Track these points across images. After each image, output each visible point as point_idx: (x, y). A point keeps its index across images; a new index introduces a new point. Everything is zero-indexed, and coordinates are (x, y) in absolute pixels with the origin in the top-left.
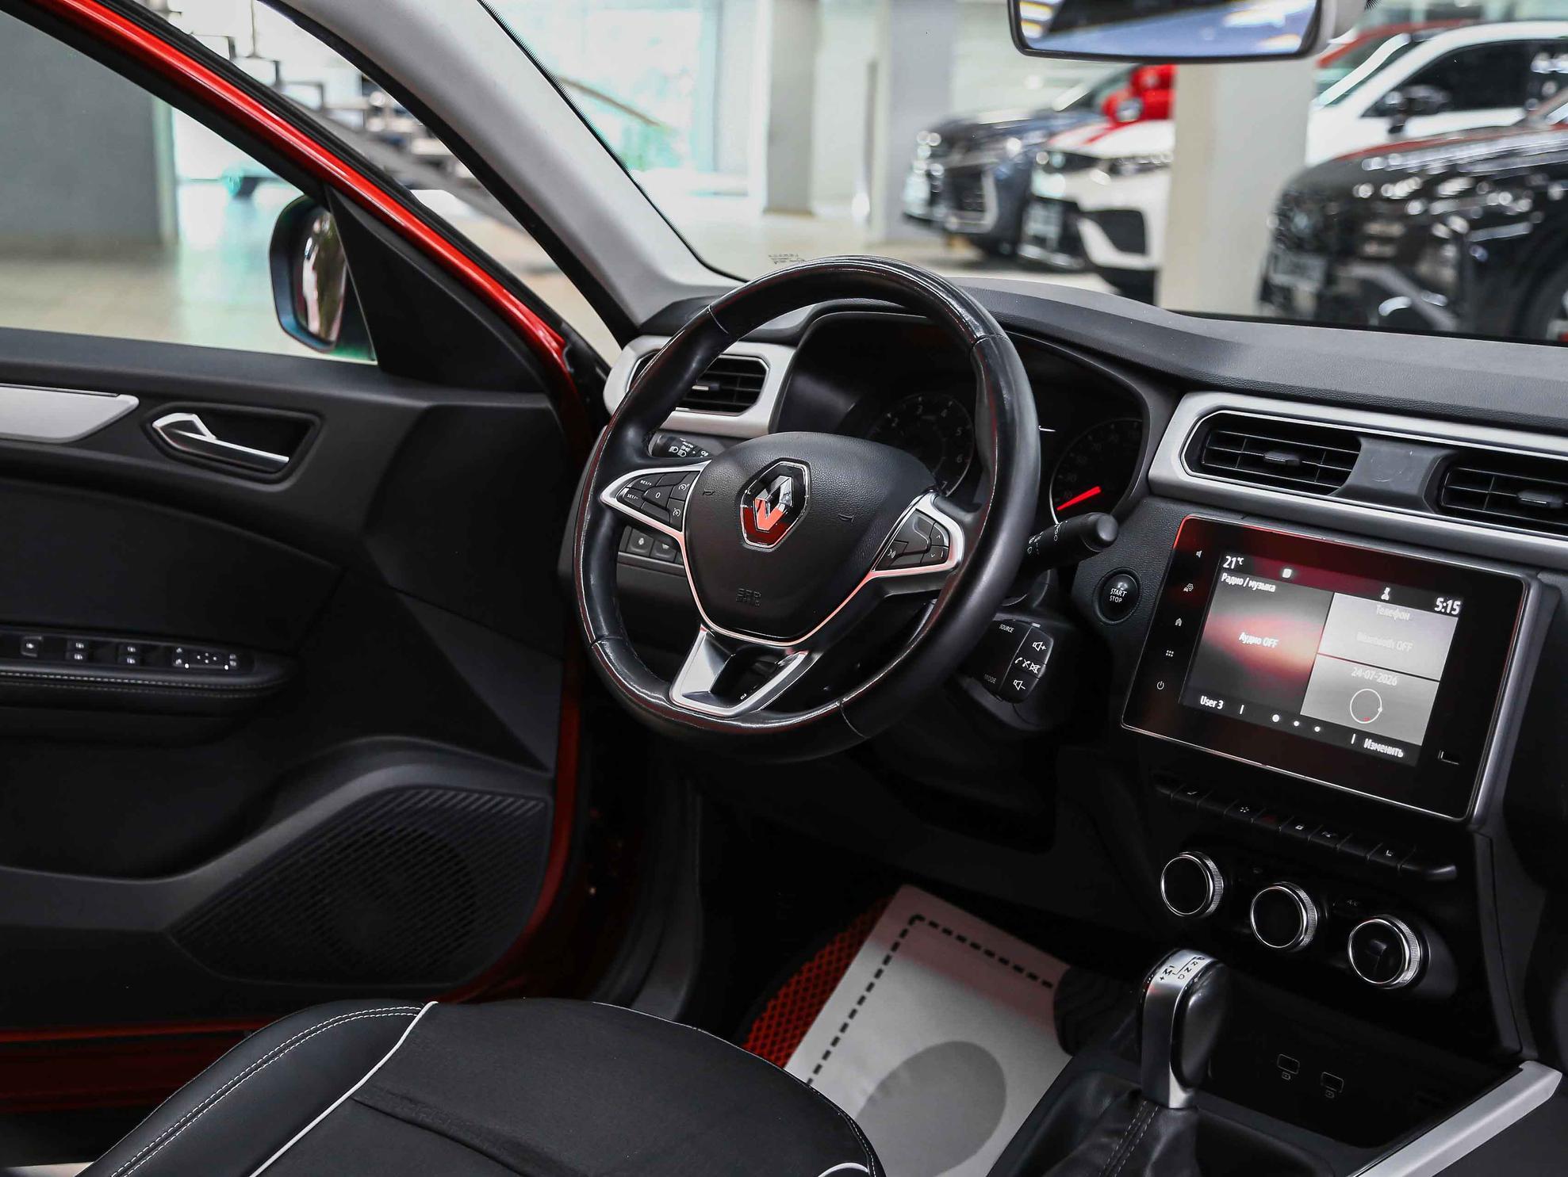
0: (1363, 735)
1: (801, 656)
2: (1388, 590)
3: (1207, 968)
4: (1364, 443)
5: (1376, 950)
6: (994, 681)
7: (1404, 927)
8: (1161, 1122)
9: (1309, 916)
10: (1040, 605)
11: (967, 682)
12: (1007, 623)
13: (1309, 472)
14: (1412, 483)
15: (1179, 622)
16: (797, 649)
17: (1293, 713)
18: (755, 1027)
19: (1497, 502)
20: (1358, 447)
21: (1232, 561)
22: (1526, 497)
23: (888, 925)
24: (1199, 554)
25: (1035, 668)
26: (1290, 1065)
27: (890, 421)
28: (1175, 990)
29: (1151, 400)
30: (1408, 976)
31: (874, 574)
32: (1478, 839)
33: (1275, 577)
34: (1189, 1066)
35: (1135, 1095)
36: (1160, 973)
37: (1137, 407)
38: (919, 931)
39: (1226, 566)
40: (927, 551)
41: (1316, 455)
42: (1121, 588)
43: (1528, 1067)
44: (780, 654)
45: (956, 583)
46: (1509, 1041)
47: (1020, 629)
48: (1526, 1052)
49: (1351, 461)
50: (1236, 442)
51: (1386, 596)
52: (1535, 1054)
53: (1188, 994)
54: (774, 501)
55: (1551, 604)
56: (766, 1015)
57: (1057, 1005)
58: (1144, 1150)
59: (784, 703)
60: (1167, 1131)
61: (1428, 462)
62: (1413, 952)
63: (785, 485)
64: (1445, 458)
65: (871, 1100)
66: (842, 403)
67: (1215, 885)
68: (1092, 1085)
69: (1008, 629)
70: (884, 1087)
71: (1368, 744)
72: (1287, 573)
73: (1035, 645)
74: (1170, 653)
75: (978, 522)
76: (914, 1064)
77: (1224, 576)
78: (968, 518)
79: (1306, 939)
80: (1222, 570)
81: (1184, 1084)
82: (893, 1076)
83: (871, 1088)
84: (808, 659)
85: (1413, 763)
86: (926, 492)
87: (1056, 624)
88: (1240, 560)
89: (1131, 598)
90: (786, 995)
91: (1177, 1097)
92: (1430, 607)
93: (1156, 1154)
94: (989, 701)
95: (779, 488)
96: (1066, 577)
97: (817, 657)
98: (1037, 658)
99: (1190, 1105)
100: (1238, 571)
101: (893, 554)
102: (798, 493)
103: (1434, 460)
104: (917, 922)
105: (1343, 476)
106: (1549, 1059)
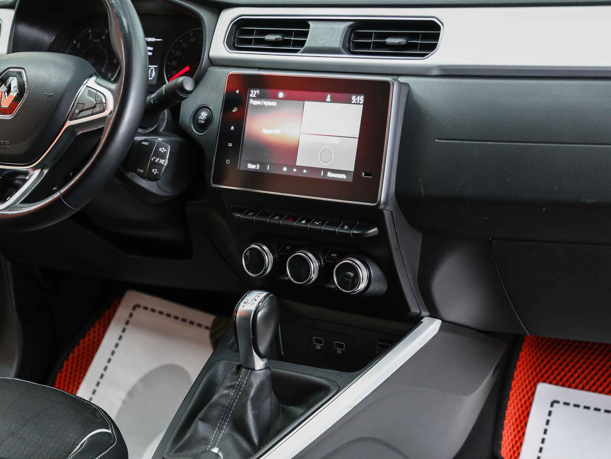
0: (326, 170)
1: (37, 172)
2: (329, 96)
3: (265, 297)
4: (310, 23)
5: (349, 277)
6: (142, 171)
7: (358, 262)
8: (253, 377)
9: (314, 265)
10: (164, 130)
11: (130, 175)
12: (145, 140)
13: (287, 43)
14: (336, 42)
15: (232, 128)
16: (35, 168)
17: (292, 163)
18: (58, 377)
19: (378, 46)
20: (308, 26)
21: (254, 93)
22: (389, 41)
23: (122, 312)
24: (237, 92)
25: (162, 161)
26: (320, 342)
27: (76, 44)
28: (249, 312)
29: (205, 15)
30: (362, 286)
31: (69, 123)
32: (385, 212)
33: (275, 98)
34: (262, 348)
35: (239, 367)
36: (242, 304)
37: (198, 21)
38: (139, 314)
39: (251, 96)
40: (95, 107)
41: (289, 33)
42: (204, 115)
43: (425, 320)
44: (26, 173)
45: (112, 121)
46: (415, 310)
47: (152, 144)
48: (424, 313)
49: (306, 34)
50: (251, 32)
51: (328, 99)
52: (428, 314)
53: (256, 312)
54: (9, 91)
55: (405, 91)
56: (64, 370)
58: (246, 393)
59: (30, 199)
60: (256, 381)
61: (342, 30)
62: (364, 273)
63: (14, 82)
64: (350, 26)
65: (124, 402)
66: (47, 38)
67: (269, 259)
68: (221, 367)
69: (146, 143)
70: (130, 394)
71: (330, 175)
72: (281, 95)
73: (160, 150)
74: (230, 145)
75: (119, 89)
76: (146, 380)
77: (252, 101)
78: (113, 86)
79: (314, 276)
80: (249, 98)
81: (261, 356)
82: (134, 388)
83: (123, 396)
84: (41, 173)
85: (351, 180)
86: (91, 76)
87: (173, 139)
88: (258, 91)
89: (209, 120)
90: (73, 358)
91: (259, 364)
92: (349, 101)
93: (251, 394)
94: (144, 183)
95: (10, 84)
96: (176, 112)
97: (46, 171)
98: (163, 156)
99: (267, 367)
100: (258, 97)
101: (77, 111)
102: (21, 88)
103: (345, 29)
104: (137, 309)
105: (302, 43)
106: (434, 314)
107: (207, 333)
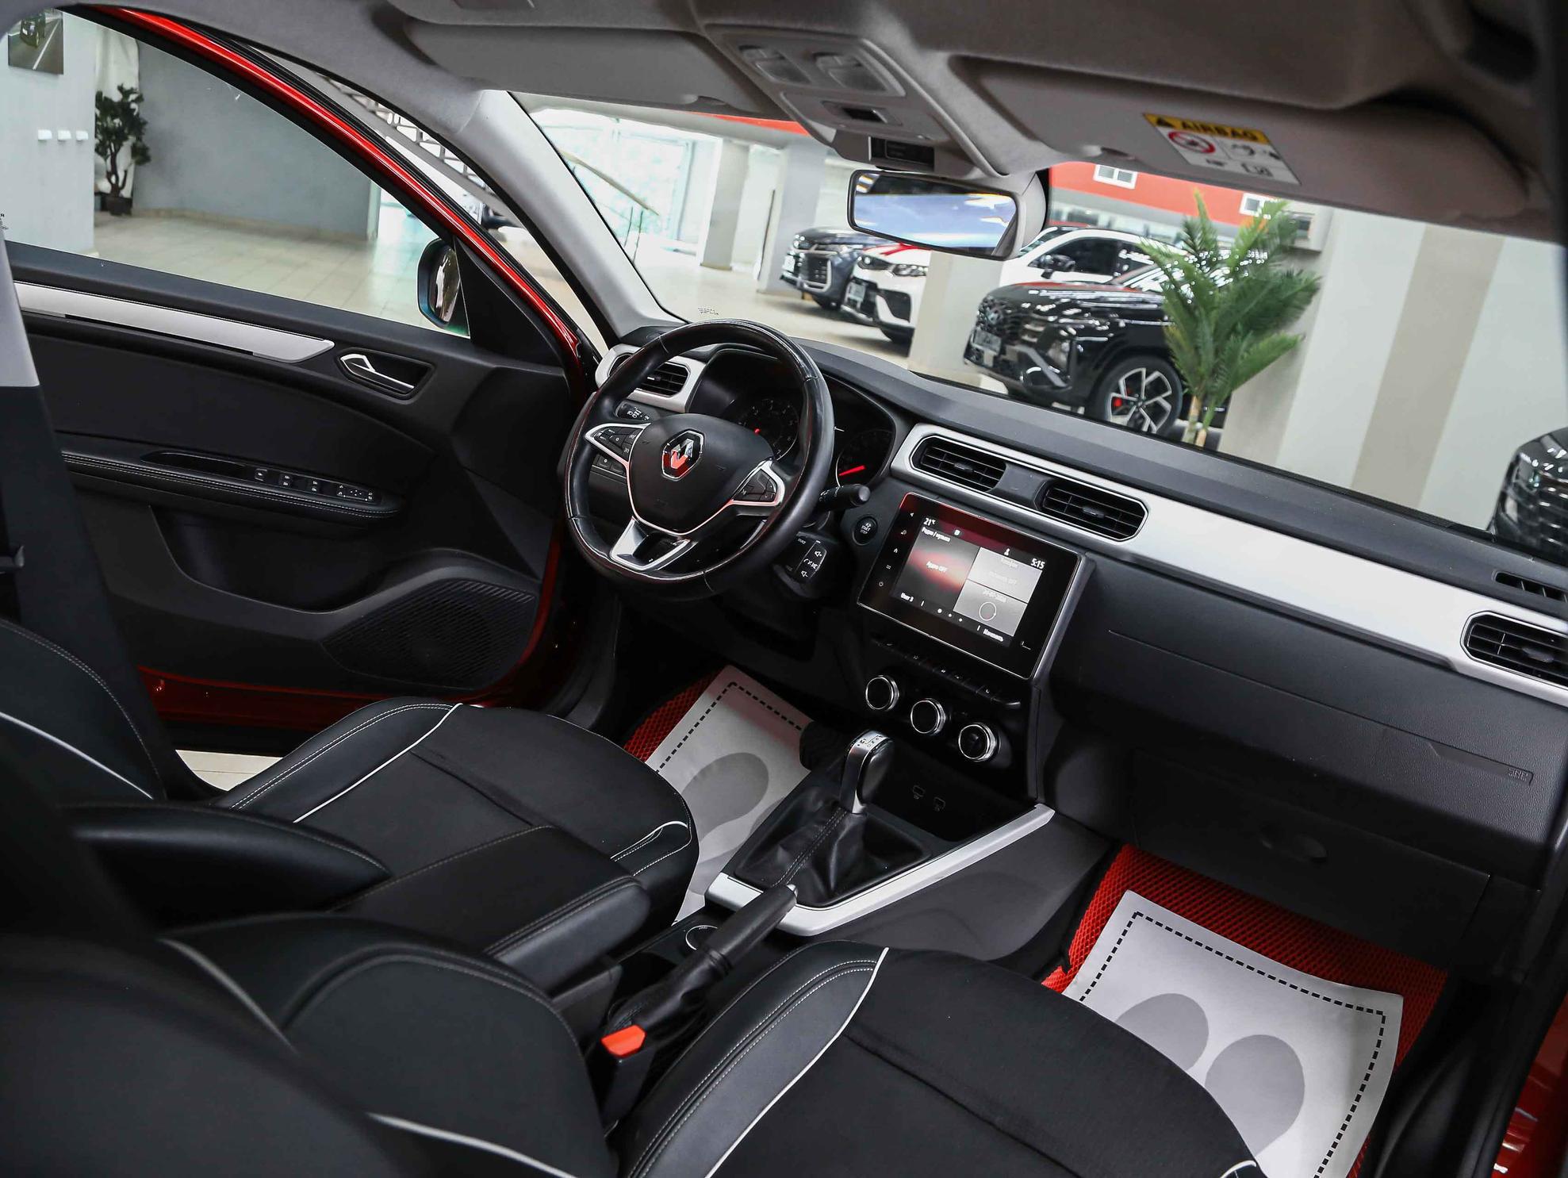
0: (984, 627)
1: (686, 542)
2: (1008, 550)
3: (883, 742)
4: (1008, 466)
5: (974, 740)
6: (791, 570)
7: (989, 730)
8: (847, 820)
9: (941, 718)
10: (822, 529)
11: (776, 567)
12: (803, 538)
13: (977, 477)
14: (1029, 493)
15: (896, 550)
16: (684, 537)
17: (949, 608)
18: (637, 732)
19: (1072, 510)
20: (1004, 468)
21: (929, 521)
22: (1086, 510)
23: (717, 685)
24: (912, 514)
25: (814, 566)
26: (920, 792)
27: (754, 412)
28: (863, 753)
29: (898, 423)
30: (987, 756)
31: (733, 502)
32: (1034, 689)
33: (950, 534)
34: (866, 792)
35: (836, 804)
36: (858, 742)
37: (890, 426)
38: (733, 692)
39: (925, 523)
40: (763, 494)
41: (982, 468)
42: (867, 527)
43: (1039, 806)
44: (675, 539)
45: (778, 513)
46: (1032, 793)
47: (810, 542)
48: (1039, 799)
49: (999, 475)
50: (941, 455)
51: (1007, 553)
52: (1043, 800)
53: (871, 754)
54: (682, 453)
55: (1091, 567)
56: (644, 726)
57: (802, 741)
58: (836, 835)
59: (674, 567)
60: (849, 824)
61: (1039, 483)
62: (991, 743)
63: (689, 444)
64: (1049, 482)
65: (695, 778)
66: (728, 399)
67: (894, 695)
68: (813, 794)
69: (804, 542)
70: (703, 772)
71: (986, 632)
72: (957, 532)
73: (816, 553)
74: (889, 567)
75: (794, 480)
76: (723, 762)
77: (924, 529)
78: (789, 478)
79: (937, 730)
80: (923, 525)
81: (862, 801)
82: (709, 768)
83: (696, 772)
84: (688, 545)
85: (1008, 644)
86: (767, 459)
87: (829, 540)
88: (934, 521)
89: (873, 531)
90: (656, 717)
91: (857, 807)
92: (1029, 563)
93: (840, 838)
94: (786, 579)
95: (686, 447)
96: (838, 517)
97: (694, 544)
98: (816, 560)
99: (863, 812)
100: (931, 527)
101: (745, 493)
102: (696, 449)
103: (1043, 481)
104: (733, 686)
105: (995, 483)
106: (1050, 803)
107: (798, 734)
